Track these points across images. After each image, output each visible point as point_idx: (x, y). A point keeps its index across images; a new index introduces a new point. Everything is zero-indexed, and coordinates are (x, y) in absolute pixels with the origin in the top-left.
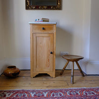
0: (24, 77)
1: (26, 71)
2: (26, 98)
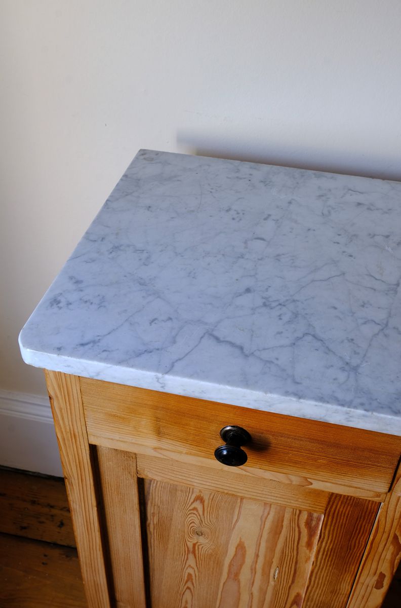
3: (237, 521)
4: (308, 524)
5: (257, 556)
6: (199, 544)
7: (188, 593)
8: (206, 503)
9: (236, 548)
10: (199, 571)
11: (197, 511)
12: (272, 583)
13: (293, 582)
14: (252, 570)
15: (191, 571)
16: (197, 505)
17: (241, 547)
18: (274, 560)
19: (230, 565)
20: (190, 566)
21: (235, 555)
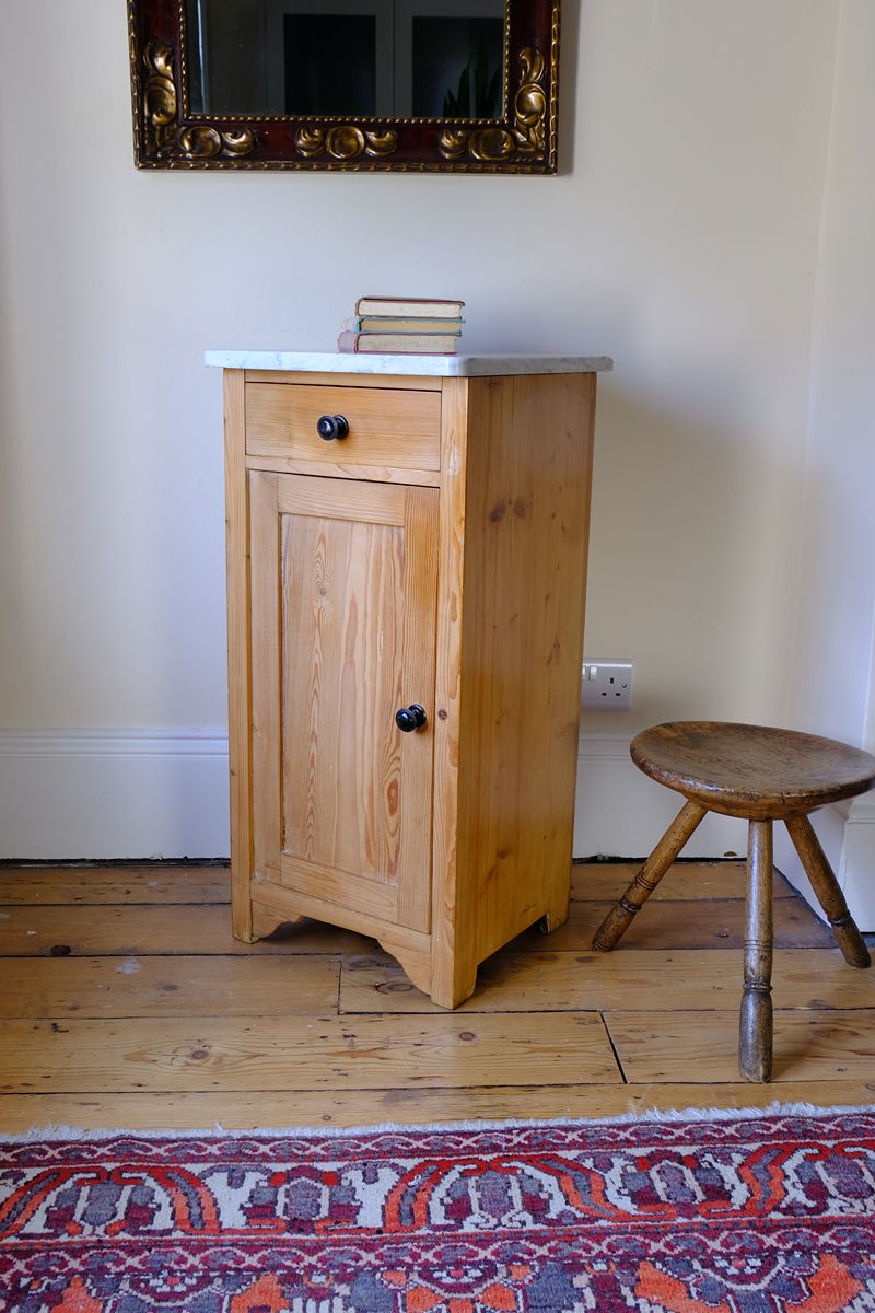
0: (130, 967)
1: (154, 881)
2: (162, 1241)
3: (349, 563)
6: (322, 610)
7: (315, 701)
8: (326, 545)
9: (350, 607)
10: (324, 658)
11: (321, 558)
16: (321, 548)
17: (354, 605)
20: (316, 650)
21: (350, 620)
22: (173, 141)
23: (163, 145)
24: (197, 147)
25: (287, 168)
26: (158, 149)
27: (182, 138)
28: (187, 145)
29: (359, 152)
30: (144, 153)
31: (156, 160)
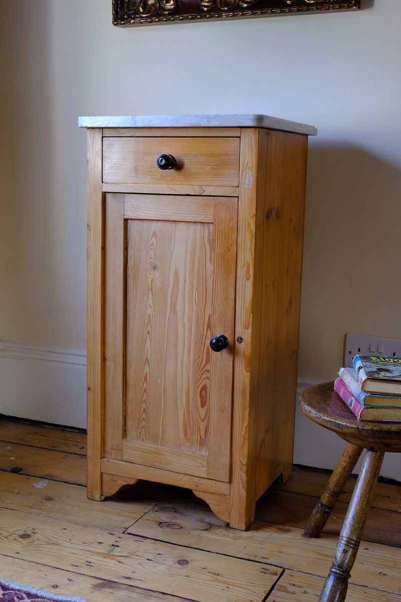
3: (174, 248)
4: (209, 239)
5: (185, 280)
6: (154, 278)
7: (148, 338)
8: (158, 238)
9: (174, 276)
10: (155, 310)
11: (154, 246)
12: (195, 308)
13: (206, 303)
14: (183, 297)
15: (149, 311)
16: (153, 240)
17: (176, 275)
18: (194, 282)
19: (172, 296)
20: (149, 305)
21: (174, 284)
22: (135, 8)
23: (129, 11)
24: (146, 10)
25: (192, 19)
26: (126, 13)
27: (138, 6)
28: (141, 10)
29: (236, 5)
30: (118, 16)
31: (123, 19)
